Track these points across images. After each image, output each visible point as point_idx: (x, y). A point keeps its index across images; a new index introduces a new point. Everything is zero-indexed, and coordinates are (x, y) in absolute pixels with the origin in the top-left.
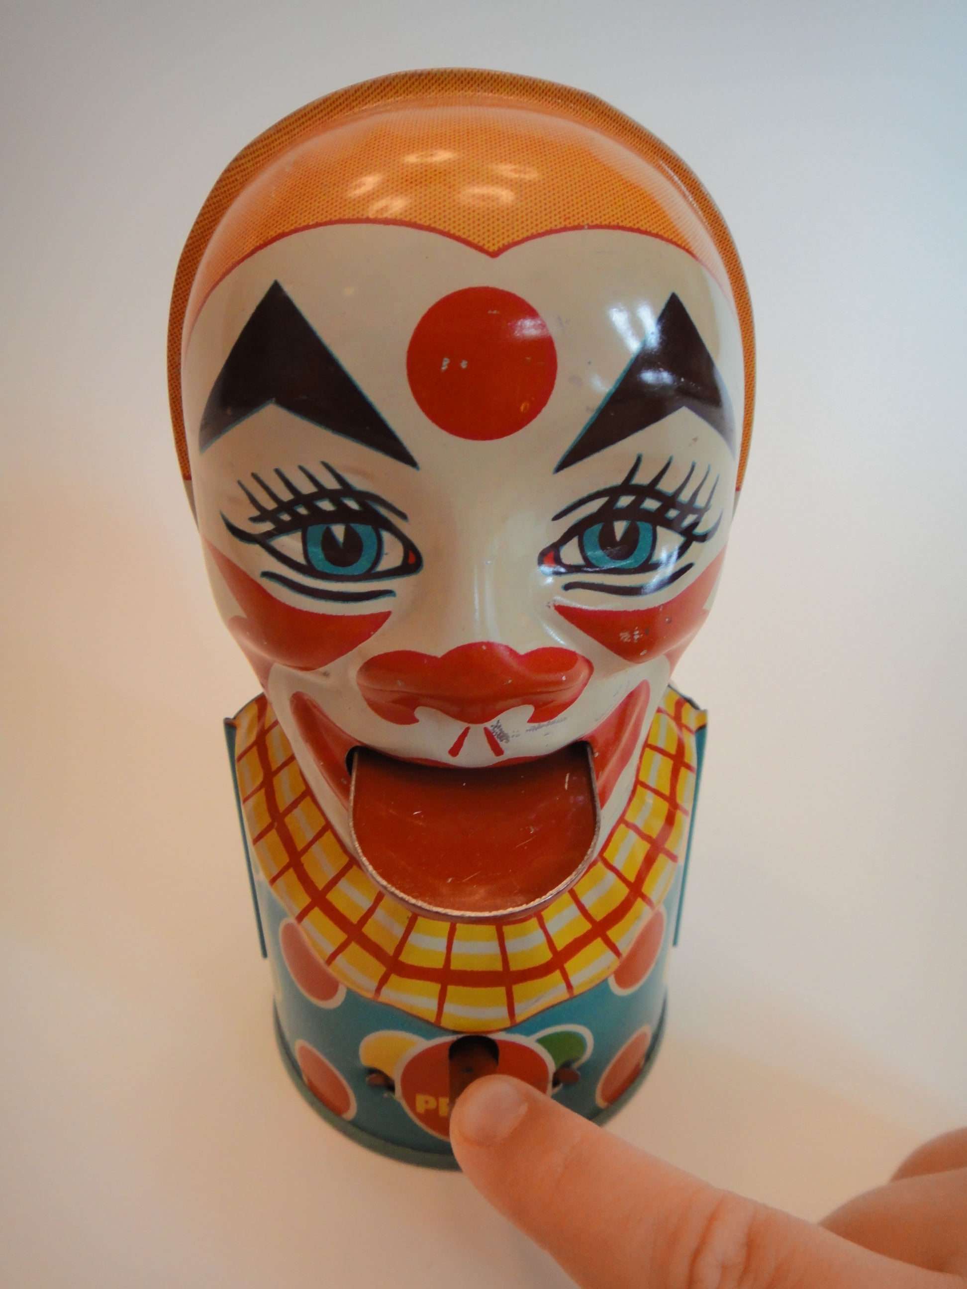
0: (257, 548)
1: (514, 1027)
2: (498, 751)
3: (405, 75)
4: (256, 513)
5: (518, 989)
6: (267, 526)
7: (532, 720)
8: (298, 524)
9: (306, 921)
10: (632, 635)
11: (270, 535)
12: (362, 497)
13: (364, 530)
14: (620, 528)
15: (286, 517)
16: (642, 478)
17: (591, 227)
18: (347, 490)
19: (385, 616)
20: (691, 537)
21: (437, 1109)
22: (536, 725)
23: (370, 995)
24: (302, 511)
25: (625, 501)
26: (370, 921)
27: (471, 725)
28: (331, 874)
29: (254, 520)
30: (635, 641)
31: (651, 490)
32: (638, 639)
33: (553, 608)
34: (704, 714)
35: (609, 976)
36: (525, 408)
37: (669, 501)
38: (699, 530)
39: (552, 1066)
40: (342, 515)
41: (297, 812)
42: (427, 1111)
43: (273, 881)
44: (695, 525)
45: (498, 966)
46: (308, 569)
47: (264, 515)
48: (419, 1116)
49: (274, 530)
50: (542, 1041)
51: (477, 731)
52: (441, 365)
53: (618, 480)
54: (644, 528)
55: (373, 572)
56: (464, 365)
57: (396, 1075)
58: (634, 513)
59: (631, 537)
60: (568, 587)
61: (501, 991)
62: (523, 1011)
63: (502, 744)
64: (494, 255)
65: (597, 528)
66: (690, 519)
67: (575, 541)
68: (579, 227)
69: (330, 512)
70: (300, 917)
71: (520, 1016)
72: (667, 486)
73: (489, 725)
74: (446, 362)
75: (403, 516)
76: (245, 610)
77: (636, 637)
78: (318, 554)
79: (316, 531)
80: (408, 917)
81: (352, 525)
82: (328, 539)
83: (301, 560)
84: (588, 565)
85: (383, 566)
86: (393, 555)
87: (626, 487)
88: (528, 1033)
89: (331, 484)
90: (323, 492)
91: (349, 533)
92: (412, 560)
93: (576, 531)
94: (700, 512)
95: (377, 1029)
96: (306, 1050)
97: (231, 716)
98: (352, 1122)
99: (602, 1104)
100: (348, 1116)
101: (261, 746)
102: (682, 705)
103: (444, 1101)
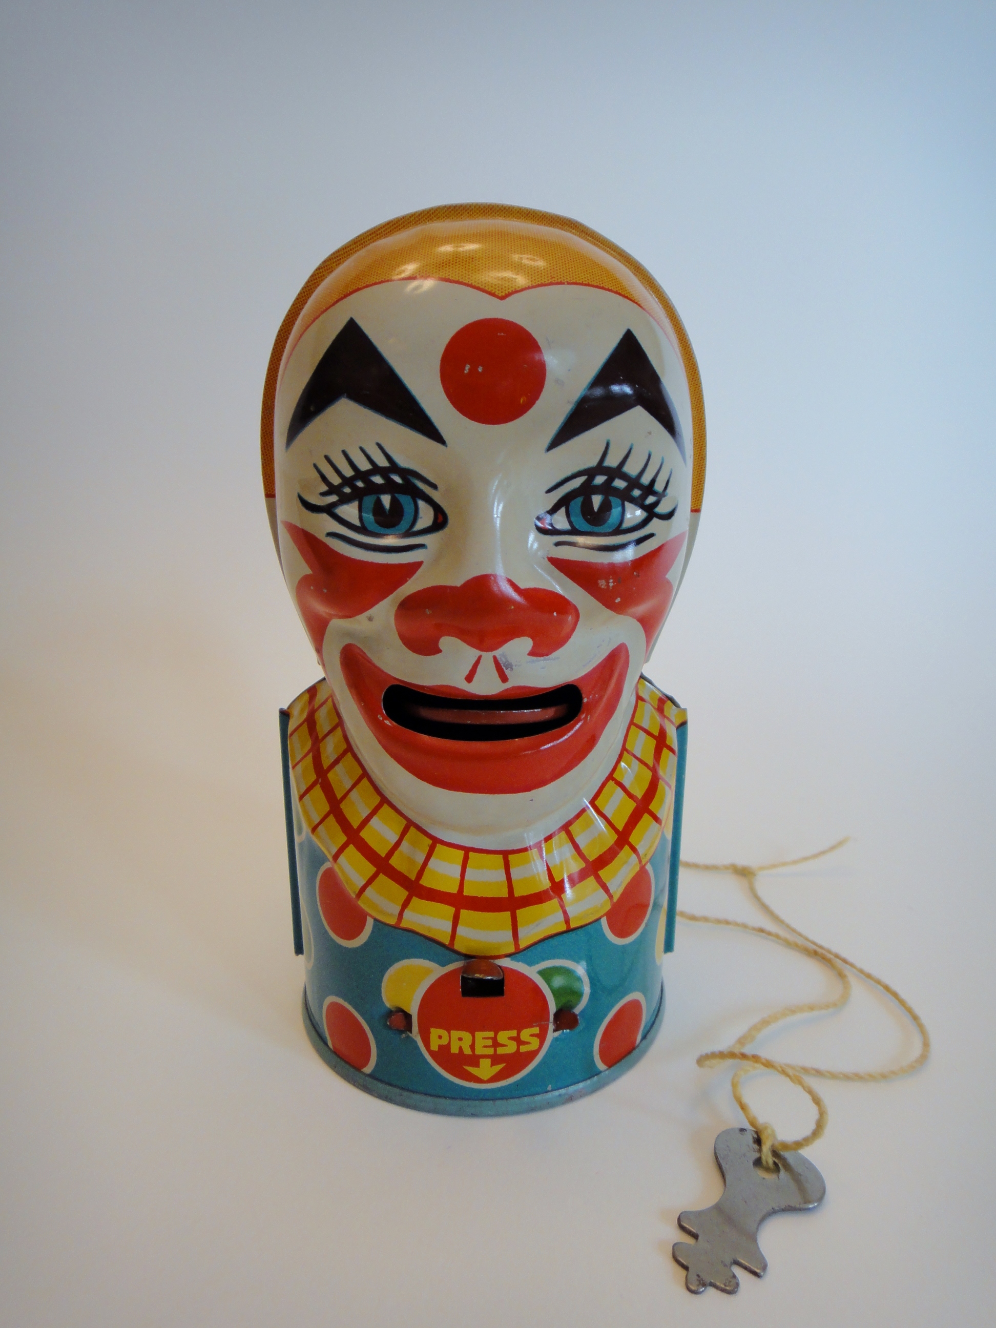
0: (325, 516)
1: (517, 953)
2: (504, 678)
3: (445, 207)
4: (325, 488)
5: (521, 913)
6: (333, 498)
7: (532, 653)
8: (357, 495)
9: (342, 858)
10: (608, 583)
11: (334, 505)
12: (406, 473)
13: (405, 500)
14: (597, 500)
15: (347, 490)
16: (612, 461)
17: (569, 283)
18: (394, 467)
19: (418, 565)
20: (651, 513)
21: (448, 1046)
22: (534, 658)
23: (392, 921)
24: (360, 484)
25: (600, 480)
26: (396, 853)
27: (483, 654)
28: (365, 813)
29: (324, 494)
30: (611, 588)
31: (617, 472)
32: (613, 587)
33: (546, 559)
35: (602, 916)
36: (524, 401)
37: (634, 482)
38: (660, 509)
39: (553, 1008)
40: (390, 487)
41: (338, 768)
42: (440, 1047)
43: (314, 829)
44: (656, 504)
45: (504, 893)
46: (362, 529)
47: (332, 489)
48: (432, 1053)
49: (338, 501)
50: (542, 973)
51: (488, 657)
52: (464, 369)
53: (593, 462)
54: (614, 501)
55: (410, 532)
56: (480, 369)
57: (413, 1010)
58: (607, 489)
59: (606, 507)
60: (558, 544)
61: (507, 915)
62: (527, 936)
63: (507, 672)
64: (502, 298)
65: (579, 500)
66: (651, 499)
67: (563, 510)
68: (561, 283)
69: (382, 485)
70: (336, 857)
71: (523, 944)
72: (632, 469)
73: (498, 653)
74: (468, 367)
75: (434, 486)
76: (311, 567)
77: (611, 585)
78: (369, 517)
79: (369, 501)
80: (428, 845)
81: (396, 495)
82: (378, 508)
83: (357, 523)
84: (574, 531)
85: (420, 525)
86: (426, 517)
87: (600, 469)
88: (530, 964)
89: (382, 462)
90: (376, 469)
91: (394, 502)
92: (440, 519)
93: (564, 502)
94: (660, 496)
95: (398, 960)
96: (334, 1007)
97: (285, 707)
98: (371, 1076)
99: (601, 1066)
100: (368, 1069)
101: (311, 722)
102: (664, 702)
103: (455, 1034)
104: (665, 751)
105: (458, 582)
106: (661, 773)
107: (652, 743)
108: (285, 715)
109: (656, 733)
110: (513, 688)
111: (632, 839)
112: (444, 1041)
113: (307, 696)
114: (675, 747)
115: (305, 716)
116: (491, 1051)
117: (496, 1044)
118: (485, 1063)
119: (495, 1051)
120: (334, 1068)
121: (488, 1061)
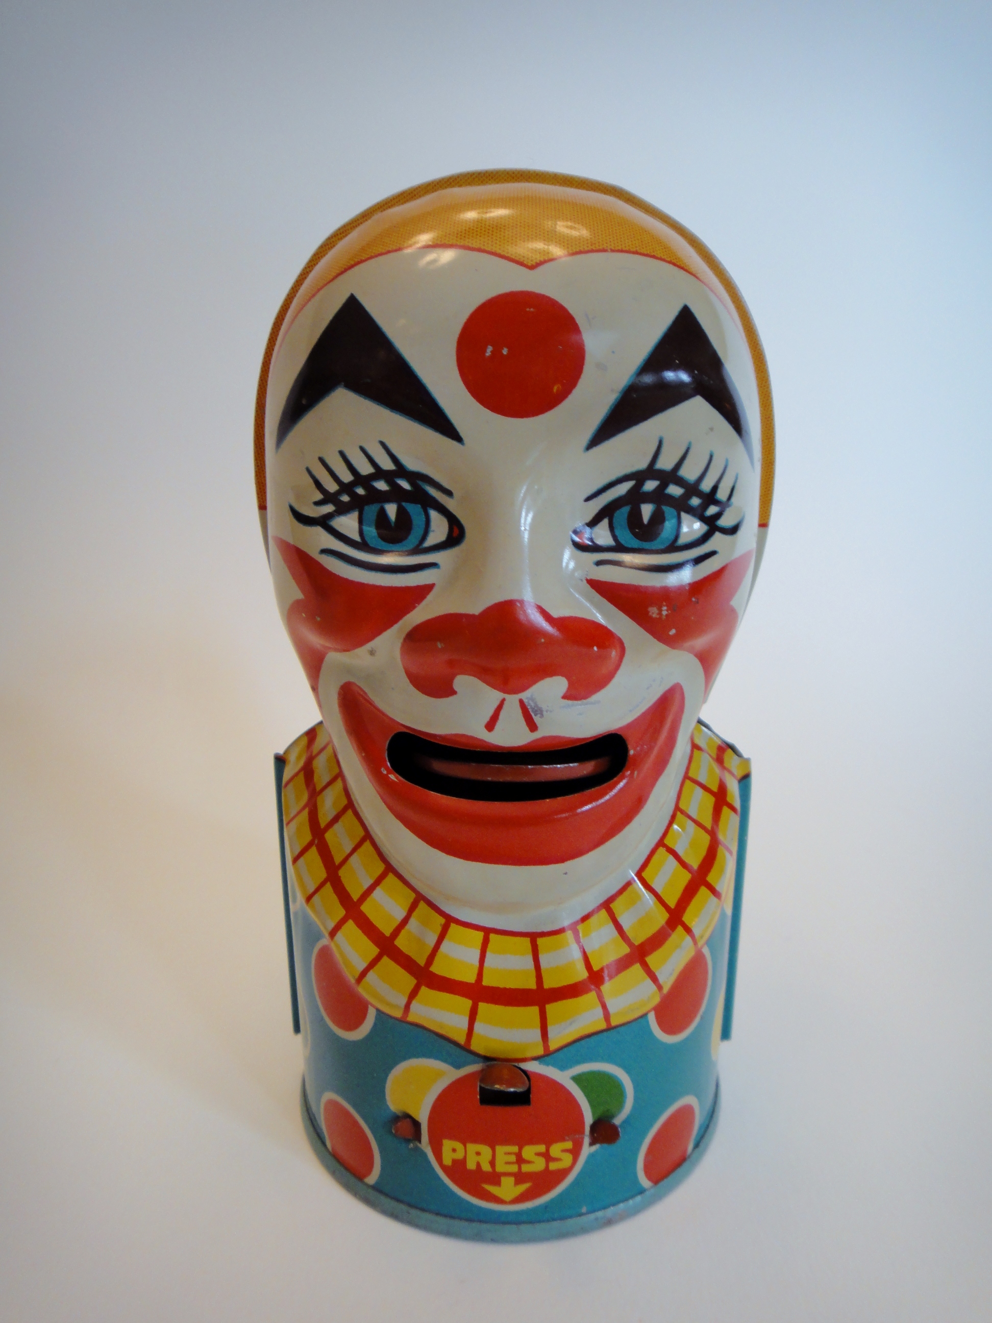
0: (319, 530)
1: (546, 1056)
2: (533, 727)
4: (319, 496)
5: (552, 1009)
6: (329, 508)
7: (565, 697)
8: (357, 504)
9: (339, 935)
10: (660, 610)
11: (330, 516)
12: (415, 477)
13: (414, 510)
14: (647, 510)
15: (345, 498)
16: (665, 463)
17: (613, 251)
18: (401, 471)
19: (428, 589)
20: (713, 526)
21: (463, 1162)
22: (570, 702)
23: (398, 1014)
24: (360, 491)
25: (650, 485)
26: (403, 933)
27: (507, 696)
28: (367, 883)
29: (318, 503)
30: (664, 617)
31: (672, 477)
32: (667, 615)
33: (585, 582)
34: (747, 762)
35: (649, 1011)
36: (558, 390)
37: (692, 489)
38: (724, 522)
39: (589, 1119)
40: (396, 494)
41: (337, 827)
42: (455, 1161)
43: (309, 899)
44: (718, 516)
45: (532, 984)
46: (363, 545)
47: (328, 498)
48: (445, 1168)
49: (335, 511)
50: (577, 1079)
51: (512, 701)
52: (485, 351)
53: (642, 464)
54: (668, 511)
55: (421, 547)
56: (505, 351)
57: (423, 1116)
58: (659, 497)
59: (658, 518)
60: (599, 563)
61: (535, 1010)
62: (559, 1036)
63: (537, 719)
64: (532, 268)
65: (625, 510)
66: (712, 510)
67: (605, 522)
68: (604, 250)
69: (385, 492)
70: (333, 933)
71: (553, 1045)
72: (689, 473)
73: (524, 696)
74: (489, 350)
75: (449, 493)
76: (303, 591)
77: (664, 613)
78: (371, 531)
79: (371, 511)
80: (441, 925)
81: (404, 504)
82: (382, 519)
83: (357, 538)
84: (619, 548)
85: (431, 541)
86: (439, 530)
87: (651, 472)
88: (562, 1068)
89: (387, 464)
90: (379, 473)
91: (401, 512)
92: (456, 532)
93: (607, 512)
94: (724, 506)
95: (405, 1058)
96: (332, 1104)
97: (281, 751)
98: (376, 1188)
99: (645, 1182)
100: (372, 1179)
101: (308, 771)
102: (724, 750)
103: (472, 1148)
104: (725, 810)
105: (476, 608)
106: (721, 836)
107: (710, 801)
108: (280, 761)
109: (715, 788)
110: (544, 738)
111: (686, 918)
112: (459, 1155)
113: (305, 741)
114: (737, 804)
115: (301, 763)
116: (514, 1168)
117: (520, 1160)
118: (508, 1182)
119: (520, 1168)
120: (333, 1173)
121: (511, 1180)
